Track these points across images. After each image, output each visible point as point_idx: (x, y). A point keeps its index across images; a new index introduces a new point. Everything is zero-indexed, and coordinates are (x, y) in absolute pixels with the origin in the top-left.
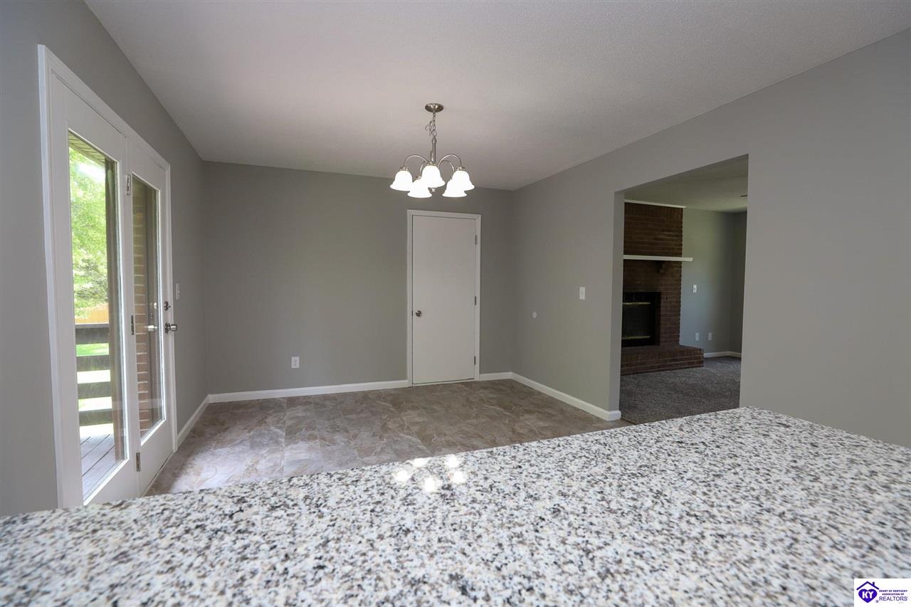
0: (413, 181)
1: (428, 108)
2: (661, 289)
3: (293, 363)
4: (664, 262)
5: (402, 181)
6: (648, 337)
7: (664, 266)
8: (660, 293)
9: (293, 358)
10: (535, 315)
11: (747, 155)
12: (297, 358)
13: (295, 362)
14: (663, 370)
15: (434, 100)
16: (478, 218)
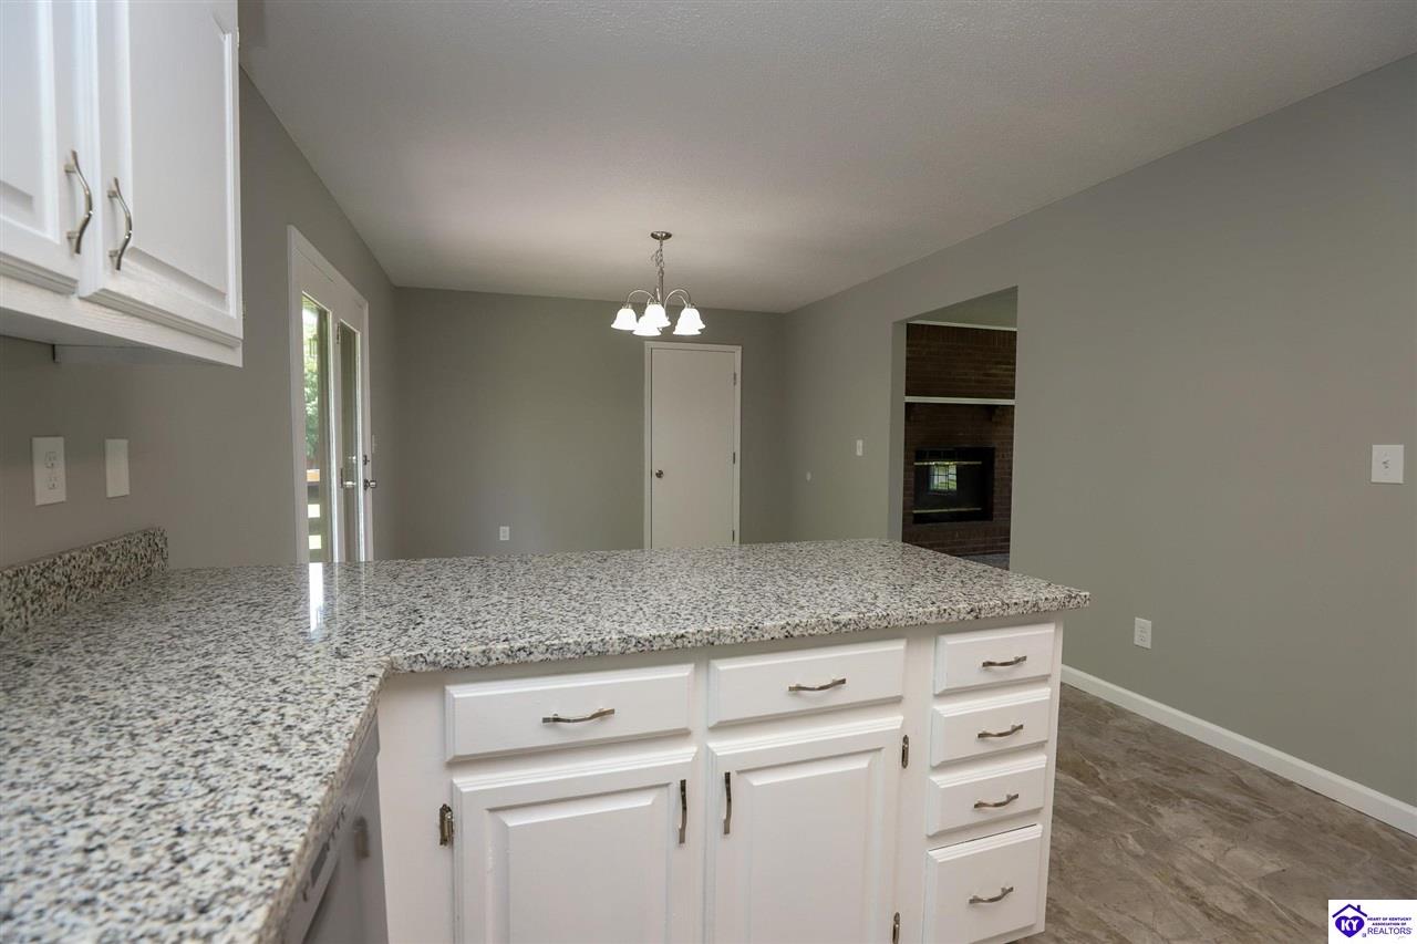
0: (637, 320)
1: (653, 235)
2: (995, 444)
3: (501, 534)
4: (997, 406)
5: (625, 320)
6: (979, 509)
7: (997, 411)
8: (993, 449)
9: (502, 528)
10: (809, 477)
11: (1014, 290)
12: (507, 528)
13: (504, 533)
14: (990, 553)
15: (661, 228)
16: (738, 351)
